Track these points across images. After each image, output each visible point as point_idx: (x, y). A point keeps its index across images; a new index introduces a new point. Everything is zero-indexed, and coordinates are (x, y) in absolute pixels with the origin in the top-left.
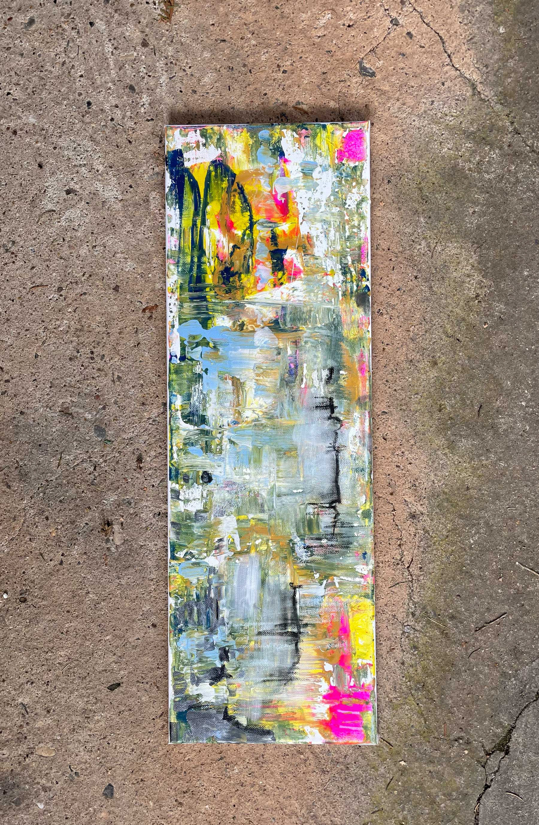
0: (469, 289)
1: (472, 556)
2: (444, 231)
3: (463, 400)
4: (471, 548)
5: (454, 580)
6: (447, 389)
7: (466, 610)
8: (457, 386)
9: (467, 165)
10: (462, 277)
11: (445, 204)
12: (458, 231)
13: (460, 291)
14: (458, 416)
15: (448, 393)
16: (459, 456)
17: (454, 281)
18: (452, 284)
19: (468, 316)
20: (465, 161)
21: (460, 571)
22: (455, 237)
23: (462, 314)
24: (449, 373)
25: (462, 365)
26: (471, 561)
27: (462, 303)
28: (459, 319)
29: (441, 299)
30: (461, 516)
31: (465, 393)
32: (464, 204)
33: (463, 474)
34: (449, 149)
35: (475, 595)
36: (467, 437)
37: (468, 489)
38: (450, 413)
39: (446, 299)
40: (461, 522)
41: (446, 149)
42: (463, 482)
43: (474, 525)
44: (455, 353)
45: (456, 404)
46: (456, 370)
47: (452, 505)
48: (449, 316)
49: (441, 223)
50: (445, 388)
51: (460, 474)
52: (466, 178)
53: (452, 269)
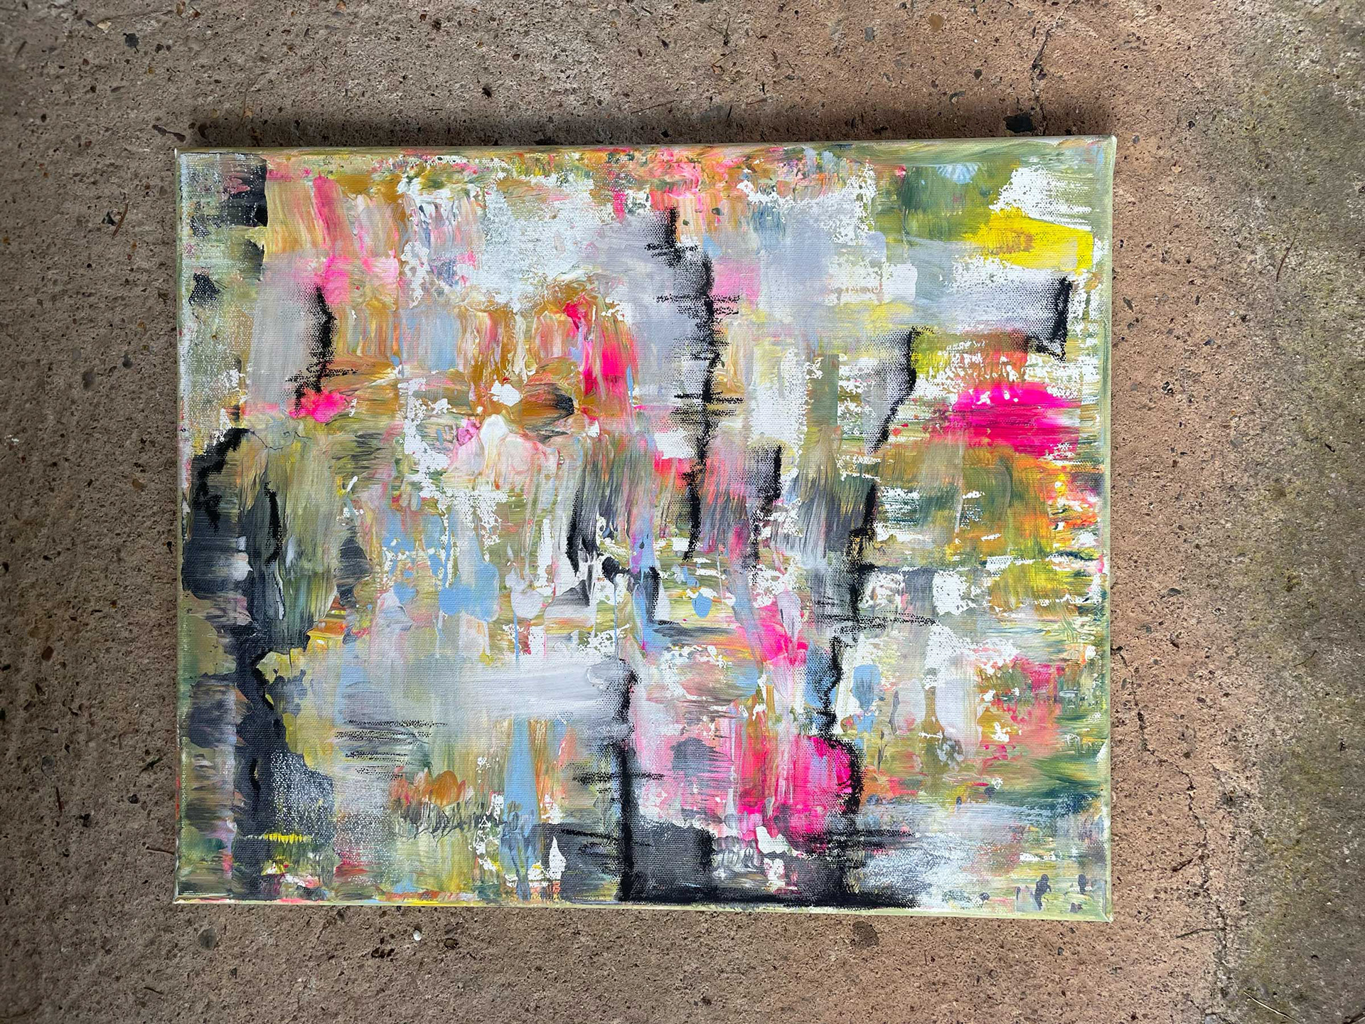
0: (1353, 344)
1: (1345, 880)
2: (1304, 225)
3: (1336, 568)
4: (1344, 865)
5: (1307, 926)
6: (1304, 547)
7: (1328, 984)
8: (1325, 541)
9: (1349, 95)
10: (1339, 320)
11: (1305, 171)
12: (1332, 227)
13: (1335, 349)
14: (1325, 600)
15: (1306, 554)
16: (1327, 683)
17: (1323, 327)
18: (1319, 334)
19: (1351, 398)
20: (1345, 87)
21: (1321, 908)
22: (1327, 239)
23: (1337, 395)
24: (1308, 515)
25: (1336, 498)
26: (1343, 891)
27: (1338, 372)
28: (1330, 404)
29: (1295, 363)
30: (1326, 802)
31: (1340, 555)
32: (1344, 172)
33: (1335, 718)
34: (1313, 61)
35: (1346, 955)
36: (1342, 643)
37: (1342, 747)
38: (1309, 594)
39: (1305, 362)
40: (1327, 813)
41: (1307, 62)
42: (1334, 733)
43: (1351, 819)
44: (1321, 473)
45: (1322, 575)
46: (1324, 508)
47: (1308, 780)
48: (1310, 397)
49: (1297, 210)
50: (1300, 544)
51: (1327, 718)
52: (1347, 119)
53: (1318, 300)
